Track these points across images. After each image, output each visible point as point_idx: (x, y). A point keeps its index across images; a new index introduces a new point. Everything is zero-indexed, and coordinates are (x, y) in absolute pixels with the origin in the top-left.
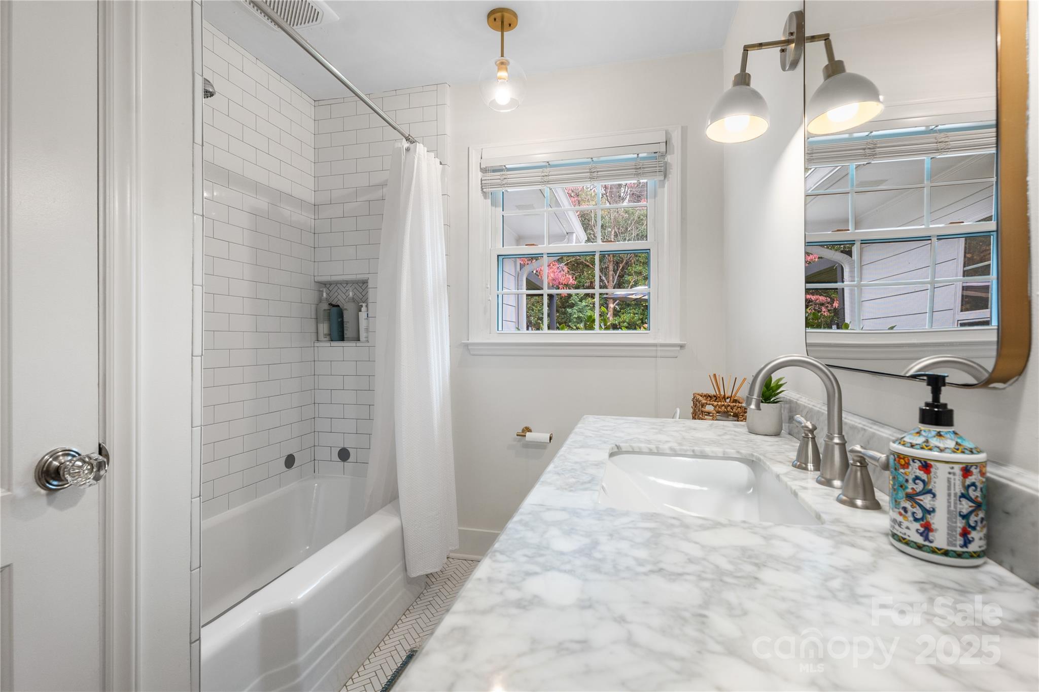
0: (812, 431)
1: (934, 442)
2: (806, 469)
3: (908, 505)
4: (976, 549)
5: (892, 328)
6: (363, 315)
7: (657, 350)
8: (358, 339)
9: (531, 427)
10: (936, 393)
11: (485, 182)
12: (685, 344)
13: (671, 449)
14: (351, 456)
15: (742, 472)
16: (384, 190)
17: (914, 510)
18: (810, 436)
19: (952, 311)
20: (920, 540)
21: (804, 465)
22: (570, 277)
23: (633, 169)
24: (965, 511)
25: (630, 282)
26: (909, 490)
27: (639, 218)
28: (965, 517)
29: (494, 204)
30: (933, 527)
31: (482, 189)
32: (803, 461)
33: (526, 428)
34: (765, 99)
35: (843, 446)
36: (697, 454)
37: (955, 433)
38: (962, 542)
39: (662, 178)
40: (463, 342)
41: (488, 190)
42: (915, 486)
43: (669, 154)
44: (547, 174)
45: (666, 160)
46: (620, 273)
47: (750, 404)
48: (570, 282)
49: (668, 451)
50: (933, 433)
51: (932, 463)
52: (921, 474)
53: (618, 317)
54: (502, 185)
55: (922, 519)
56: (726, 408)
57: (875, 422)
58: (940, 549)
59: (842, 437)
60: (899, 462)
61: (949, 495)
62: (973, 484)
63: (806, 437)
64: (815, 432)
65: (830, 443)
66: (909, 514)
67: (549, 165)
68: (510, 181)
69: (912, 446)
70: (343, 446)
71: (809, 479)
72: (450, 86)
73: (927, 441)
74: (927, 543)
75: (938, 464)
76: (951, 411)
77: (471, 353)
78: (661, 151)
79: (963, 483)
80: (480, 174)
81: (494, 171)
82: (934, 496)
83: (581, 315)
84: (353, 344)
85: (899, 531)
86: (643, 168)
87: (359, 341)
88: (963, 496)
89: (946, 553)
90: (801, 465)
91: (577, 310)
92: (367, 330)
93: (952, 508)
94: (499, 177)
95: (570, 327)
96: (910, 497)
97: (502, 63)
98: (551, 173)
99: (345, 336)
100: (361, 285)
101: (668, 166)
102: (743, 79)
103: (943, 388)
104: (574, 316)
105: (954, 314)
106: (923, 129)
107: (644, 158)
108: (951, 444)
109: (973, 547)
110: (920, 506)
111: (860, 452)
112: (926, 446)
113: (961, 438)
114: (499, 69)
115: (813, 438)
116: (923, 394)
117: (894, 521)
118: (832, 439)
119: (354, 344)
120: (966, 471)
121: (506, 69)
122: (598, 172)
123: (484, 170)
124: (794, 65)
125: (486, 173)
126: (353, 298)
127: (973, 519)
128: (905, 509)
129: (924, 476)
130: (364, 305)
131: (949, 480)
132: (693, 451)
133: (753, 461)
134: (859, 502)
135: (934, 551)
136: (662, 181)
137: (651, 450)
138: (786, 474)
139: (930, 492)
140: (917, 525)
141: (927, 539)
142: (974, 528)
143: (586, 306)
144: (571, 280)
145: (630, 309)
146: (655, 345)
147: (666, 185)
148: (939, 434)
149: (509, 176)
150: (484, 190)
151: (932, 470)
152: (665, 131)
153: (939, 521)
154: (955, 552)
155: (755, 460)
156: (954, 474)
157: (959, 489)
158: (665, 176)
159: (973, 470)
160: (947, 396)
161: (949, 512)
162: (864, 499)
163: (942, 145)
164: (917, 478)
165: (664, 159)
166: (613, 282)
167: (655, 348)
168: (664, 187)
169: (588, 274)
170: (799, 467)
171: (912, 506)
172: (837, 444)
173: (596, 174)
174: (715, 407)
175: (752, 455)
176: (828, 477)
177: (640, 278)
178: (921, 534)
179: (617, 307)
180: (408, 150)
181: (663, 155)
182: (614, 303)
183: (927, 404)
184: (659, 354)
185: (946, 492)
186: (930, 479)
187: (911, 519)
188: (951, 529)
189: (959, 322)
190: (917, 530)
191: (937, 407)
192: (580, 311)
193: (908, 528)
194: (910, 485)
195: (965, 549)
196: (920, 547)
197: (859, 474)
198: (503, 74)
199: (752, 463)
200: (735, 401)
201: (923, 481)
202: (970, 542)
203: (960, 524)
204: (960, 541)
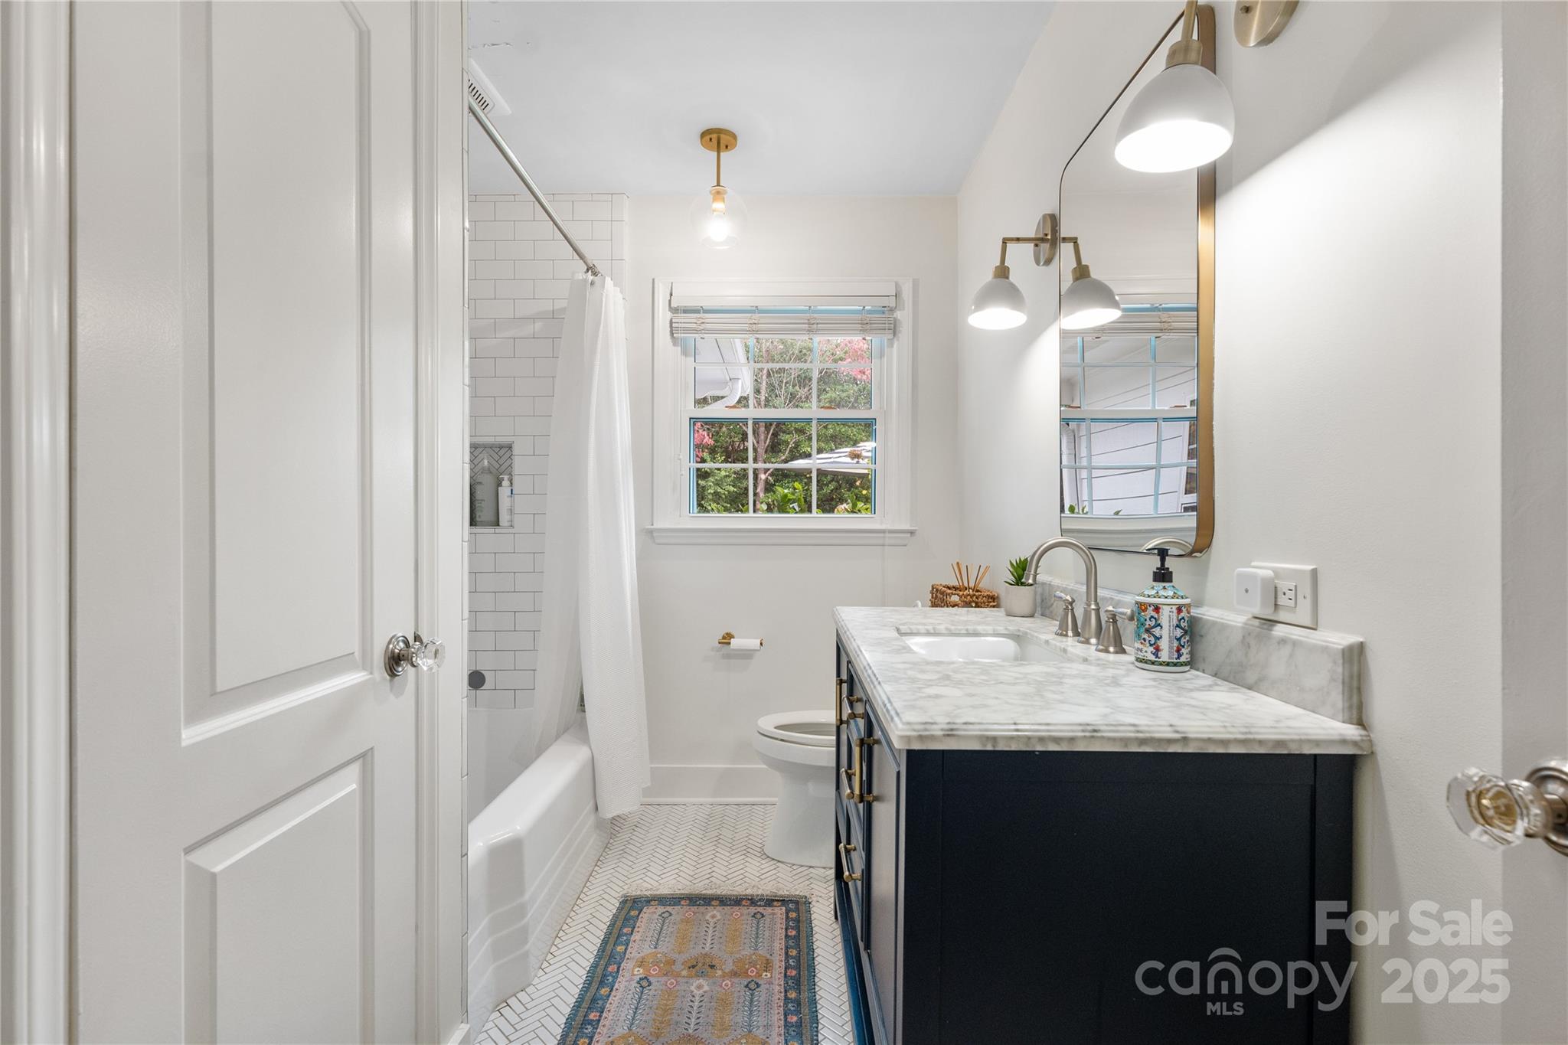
0: (1071, 604)
1: (1162, 593)
2: (1066, 635)
3: (1146, 636)
4: (1185, 660)
5: (1117, 513)
6: (504, 491)
7: (884, 537)
8: (497, 523)
9: (733, 633)
10: (1163, 561)
11: (676, 325)
12: (916, 530)
13: (947, 629)
14: (486, 682)
15: (1010, 646)
16: (536, 325)
17: (1150, 639)
18: (1070, 607)
19: (1176, 493)
20: (1153, 658)
21: (1064, 633)
22: (705, 433)
23: (859, 323)
24: (1178, 636)
25: (788, 443)
26: (1147, 626)
27: (801, 352)
28: (1178, 639)
29: (685, 353)
30: (1161, 648)
31: (672, 334)
32: (1064, 628)
33: (727, 634)
34: (1024, 295)
35: (1098, 610)
36: (971, 632)
37: (1173, 587)
38: (1177, 656)
39: (891, 336)
40: (647, 527)
41: (679, 335)
42: (1150, 623)
43: (900, 310)
44: (756, 322)
45: (895, 316)
46: (774, 430)
47: (1028, 579)
48: (705, 441)
49: (944, 632)
50: (1162, 587)
51: (1160, 606)
52: (1154, 614)
53: (772, 494)
54: (697, 331)
55: (1154, 644)
56: (971, 597)
57: (1120, 592)
58: (1164, 662)
59: (1097, 604)
60: (1141, 608)
61: (1170, 626)
62: (1183, 618)
63: (1066, 609)
64: (1074, 604)
65: (1089, 610)
66: (1147, 641)
67: (756, 310)
68: (708, 326)
69: (1149, 596)
70: (474, 669)
71: (1070, 643)
72: (628, 197)
73: (1158, 592)
74: (1157, 659)
75: (1164, 607)
76: (1171, 573)
77: (657, 541)
78: (891, 305)
79: (1178, 617)
80: (669, 315)
81: (685, 311)
82: (1162, 627)
83: (719, 490)
84: (491, 530)
85: (1141, 655)
86: (871, 324)
87: (498, 525)
88: (1177, 626)
89: (1168, 664)
90: (1062, 634)
91: (713, 482)
92: (511, 511)
93: (1171, 634)
94: (694, 321)
95: (703, 507)
96: (1147, 631)
97: (718, 193)
98: (761, 321)
99: (478, 519)
100: (497, 450)
101: (897, 323)
102: (1002, 272)
103: (1167, 558)
104: (709, 491)
105: (1179, 498)
106: (1149, 306)
107: (869, 312)
108: (1171, 593)
109: (1183, 659)
110: (1154, 635)
111: (1111, 611)
112: (1157, 596)
113: (1177, 589)
114: (714, 200)
115: (1072, 610)
116: (1155, 562)
117: (1138, 649)
118: (1089, 605)
119: (493, 531)
120: (1179, 610)
121: (723, 200)
122: (817, 324)
123: (675, 310)
124: (1048, 262)
125: (678, 313)
126: (489, 469)
127: (1183, 640)
128: (1144, 639)
129: (1156, 616)
130: (506, 477)
131: (1170, 616)
132: (967, 630)
133: (1018, 636)
134: (1112, 649)
135: (1160, 664)
136: (892, 339)
137: (927, 630)
138: (1054, 639)
139: (1159, 625)
140: (1152, 649)
141: (1157, 657)
142: (1183, 647)
143: (726, 476)
144: (707, 438)
145: (788, 483)
146: (883, 531)
147: (895, 346)
148: (1164, 588)
149: (707, 321)
150: (675, 335)
151: (1161, 610)
152: (894, 284)
153: (1164, 644)
154: (1173, 662)
155: (1021, 634)
156: (1173, 612)
157: (1175, 622)
158: (895, 334)
159: (1183, 608)
160: (1169, 563)
161: (1170, 637)
162: (1115, 646)
163: (1166, 326)
164: (1152, 617)
165: (893, 314)
166: (765, 443)
167: (882, 535)
168: (892, 347)
169: (728, 429)
170: (1061, 635)
171: (1149, 637)
172: (1093, 609)
173: (815, 326)
174: (961, 597)
175: (1019, 630)
176: (1087, 636)
177: (802, 437)
178: (1154, 654)
179: (770, 478)
180: (592, 283)
181: (892, 310)
182: (765, 473)
183: (1157, 569)
184: (887, 541)
185: (1168, 624)
186: (1159, 617)
187: (1148, 645)
188: (1171, 648)
189: (1183, 506)
190: (1151, 652)
191: (1163, 570)
192: (718, 484)
193: (1146, 652)
194: (1148, 622)
195: (1178, 661)
196: (1153, 663)
197: (1111, 628)
198: (719, 206)
199: (1017, 637)
200: (978, 591)
201: (1155, 619)
202: (1181, 655)
203: (1176, 644)
204: (1176, 656)
